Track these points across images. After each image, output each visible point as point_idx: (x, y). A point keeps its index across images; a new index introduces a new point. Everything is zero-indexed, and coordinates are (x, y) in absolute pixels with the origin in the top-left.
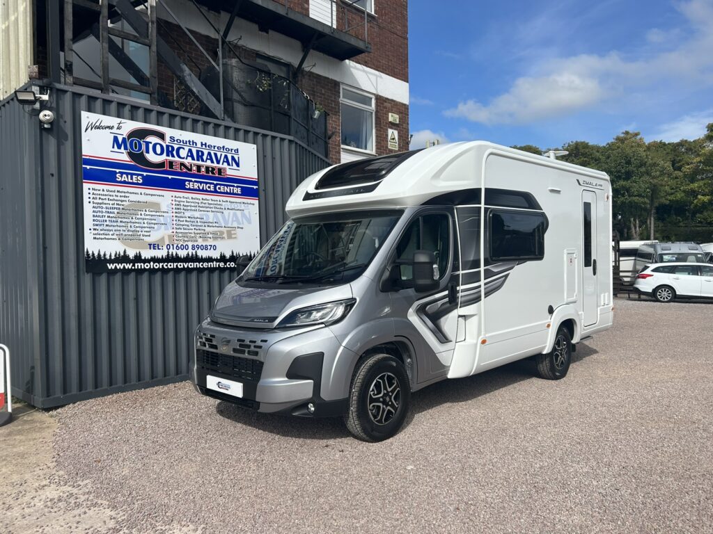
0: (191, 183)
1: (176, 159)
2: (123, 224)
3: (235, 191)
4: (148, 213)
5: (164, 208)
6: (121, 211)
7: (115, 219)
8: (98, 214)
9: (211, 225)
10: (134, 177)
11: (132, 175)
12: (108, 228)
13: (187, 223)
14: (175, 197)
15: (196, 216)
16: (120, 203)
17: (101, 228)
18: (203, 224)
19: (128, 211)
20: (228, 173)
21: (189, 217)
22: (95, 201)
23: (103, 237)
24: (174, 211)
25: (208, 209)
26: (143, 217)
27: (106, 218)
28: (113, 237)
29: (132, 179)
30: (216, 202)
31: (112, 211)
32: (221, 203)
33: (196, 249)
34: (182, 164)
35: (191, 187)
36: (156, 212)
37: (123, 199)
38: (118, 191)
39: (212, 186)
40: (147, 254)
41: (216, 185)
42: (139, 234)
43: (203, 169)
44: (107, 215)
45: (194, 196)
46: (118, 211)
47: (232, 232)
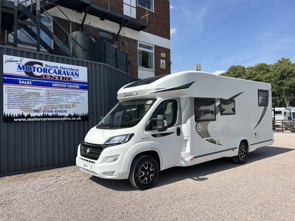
0: (55, 84)
1: (48, 74)
2: (22, 102)
3: (76, 87)
4: (34, 97)
5: (42, 95)
7: (18, 100)
8: (10, 98)
9: (64, 102)
10: (28, 82)
12: (14, 104)
13: (53, 101)
14: (47, 90)
15: (57, 98)
16: (21, 93)
17: (11, 103)
18: (61, 102)
19: (24, 96)
20: (73, 79)
21: (54, 99)
22: (9, 92)
23: (12, 107)
24: (47, 96)
25: (63, 95)
26: (32, 99)
28: (17, 107)
29: (26, 82)
30: (67, 92)
31: (17, 96)
32: (69, 92)
33: (57, 112)
34: (51, 76)
35: (55, 86)
36: (38, 97)
37: (22, 91)
38: (20, 88)
39: (65, 85)
40: (33, 114)
41: (67, 85)
42: (29, 106)
43: (61, 78)
44: (14, 98)
45: (56, 89)
46: (20, 96)
47: (75, 105)
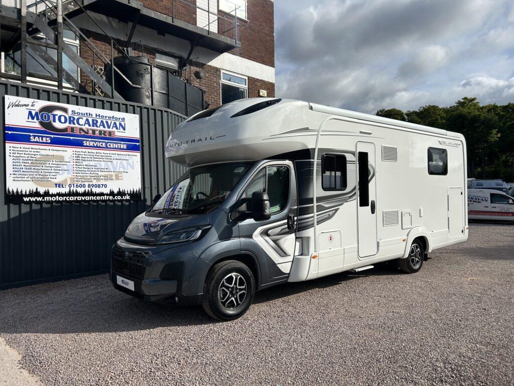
0: (88, 142)
1: (77, 125)
2: (36, 171)
3: (122, 147)
4: (54, 163)
5: (66, 159)
6: (34, 162)
7: (29, 167)
8: (16, 164)
9: (102, 170)
10: (44, 138)
11: (42, 137)
12: (24, 173)
13: (84, 169)
14: (76, 151)
15: (91, 165)
16: (33, 156)
17: (19, 173)
18: (97, 170)
19: (39, 162)
20: (116, 135)
21: (86, 165)
22: (15, 155)
23: (20, 179)
24: (75, 161)
25: (101, 160)
26: (51, 165)
27: (23, 167)
28: (28, 179)
29: (42, 140)
30: (106, 155)
31: (27, 161)
32: (111, 155)
33: (91, 187)
34: (81, 129)
35: (88, 145)
36: (61, 162)
38: (32, 148)
39: (104, 143)
40: (53, 190)
41: (106, 143)
42: (47, 177)
43: (97, 132)
44: (23, 164)
45: (90, 151)
46: (32, 161)
47: (119, 175)
